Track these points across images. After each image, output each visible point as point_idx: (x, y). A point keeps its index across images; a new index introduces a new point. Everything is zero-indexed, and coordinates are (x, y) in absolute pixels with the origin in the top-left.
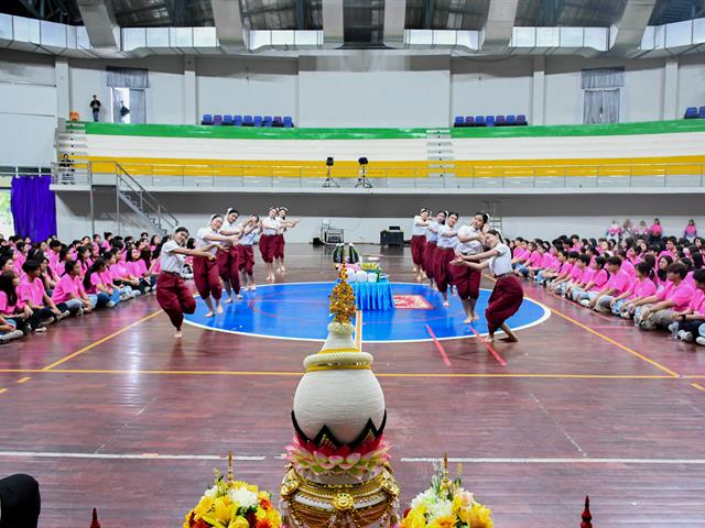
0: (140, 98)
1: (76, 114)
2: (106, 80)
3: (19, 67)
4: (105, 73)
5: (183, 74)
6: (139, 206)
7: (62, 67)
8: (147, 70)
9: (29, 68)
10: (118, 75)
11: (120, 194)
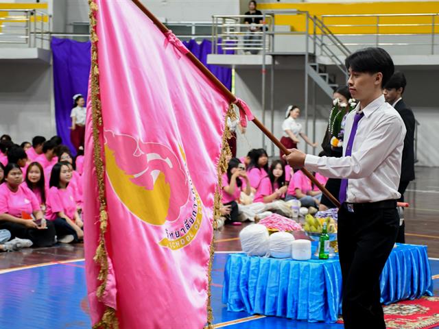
11: (309, 70)
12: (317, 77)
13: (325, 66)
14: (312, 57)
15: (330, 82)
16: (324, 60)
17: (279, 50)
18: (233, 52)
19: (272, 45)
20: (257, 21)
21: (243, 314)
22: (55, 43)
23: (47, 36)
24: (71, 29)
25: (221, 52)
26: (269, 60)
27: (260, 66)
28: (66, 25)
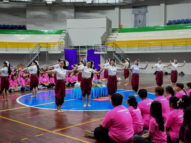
0: (144, 17)
1: (122, 26)
2: (132, 12)
3: (104, 11)
4: (132, 9)
5: (160, 5)
6: (120, 59)
7: (117, 9)
8: (147, 6)
9: (107, 11)
10: (137, 9)
11: (114, 55)
12: (115, 56)
13: (117, 54)
14: (115, 52)
15: (118, 57)
16: (117, 52)
17: (108, 50)
18: (100, 51)
19: (107, 50)
20: (104, 45)
21: (75, 98)
22: (65, 50)
23: (63, 49)
24: (69, 47)
25: (97, 51)
26: (106, 53)
27: (104, 54)
28: (68, 46)
